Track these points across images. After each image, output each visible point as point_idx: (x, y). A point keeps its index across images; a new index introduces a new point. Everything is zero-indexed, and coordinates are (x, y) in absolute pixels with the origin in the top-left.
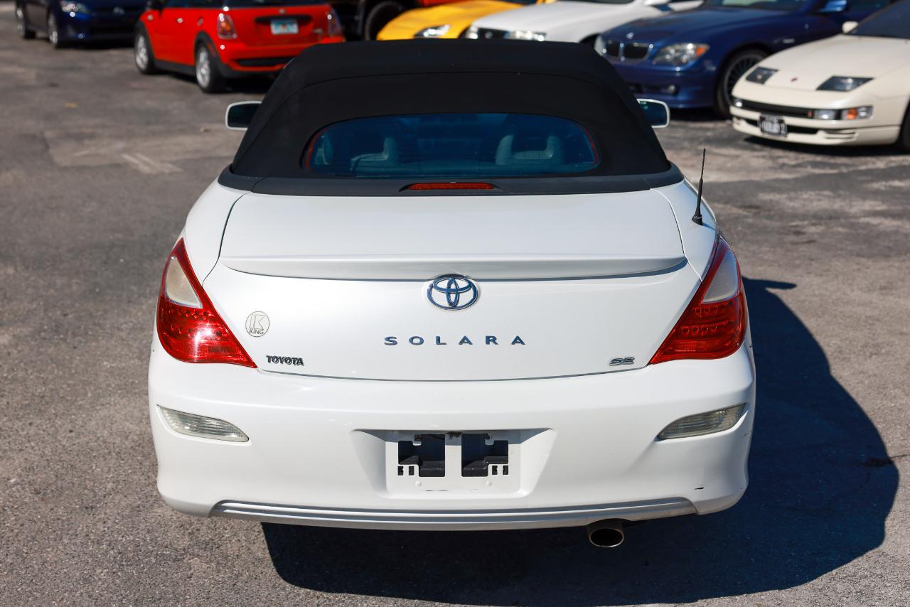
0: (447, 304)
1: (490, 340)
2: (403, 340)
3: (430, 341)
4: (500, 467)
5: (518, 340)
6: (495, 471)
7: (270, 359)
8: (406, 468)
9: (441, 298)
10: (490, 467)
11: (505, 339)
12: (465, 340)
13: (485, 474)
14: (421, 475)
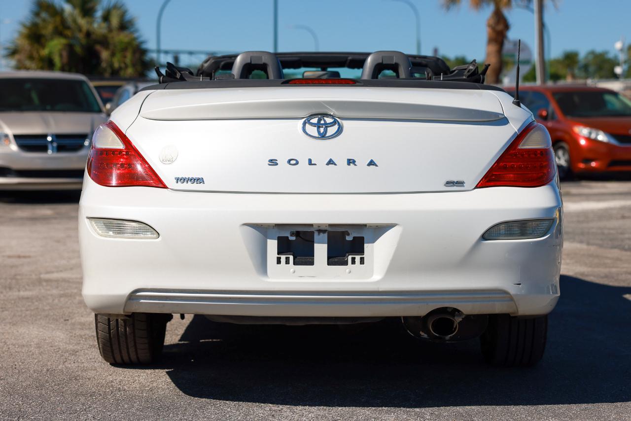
0: (316, 135)
1: (351, 162)
2: (282, 162)
3: (303, 162)
4: (358, 258)
5: (372, 163)
6: (353, 262)
7: (178, 180)
8: (283, 258)
9: (313, 131)
10: (350, 258)
11: (362, 162)
12: (331, 162)
13: (346, 263)
14: (295, 264)
